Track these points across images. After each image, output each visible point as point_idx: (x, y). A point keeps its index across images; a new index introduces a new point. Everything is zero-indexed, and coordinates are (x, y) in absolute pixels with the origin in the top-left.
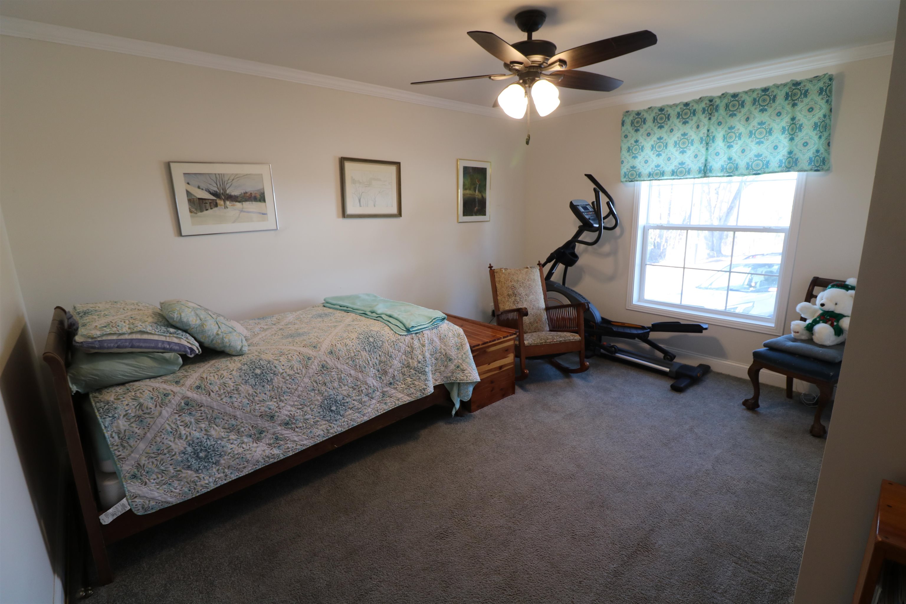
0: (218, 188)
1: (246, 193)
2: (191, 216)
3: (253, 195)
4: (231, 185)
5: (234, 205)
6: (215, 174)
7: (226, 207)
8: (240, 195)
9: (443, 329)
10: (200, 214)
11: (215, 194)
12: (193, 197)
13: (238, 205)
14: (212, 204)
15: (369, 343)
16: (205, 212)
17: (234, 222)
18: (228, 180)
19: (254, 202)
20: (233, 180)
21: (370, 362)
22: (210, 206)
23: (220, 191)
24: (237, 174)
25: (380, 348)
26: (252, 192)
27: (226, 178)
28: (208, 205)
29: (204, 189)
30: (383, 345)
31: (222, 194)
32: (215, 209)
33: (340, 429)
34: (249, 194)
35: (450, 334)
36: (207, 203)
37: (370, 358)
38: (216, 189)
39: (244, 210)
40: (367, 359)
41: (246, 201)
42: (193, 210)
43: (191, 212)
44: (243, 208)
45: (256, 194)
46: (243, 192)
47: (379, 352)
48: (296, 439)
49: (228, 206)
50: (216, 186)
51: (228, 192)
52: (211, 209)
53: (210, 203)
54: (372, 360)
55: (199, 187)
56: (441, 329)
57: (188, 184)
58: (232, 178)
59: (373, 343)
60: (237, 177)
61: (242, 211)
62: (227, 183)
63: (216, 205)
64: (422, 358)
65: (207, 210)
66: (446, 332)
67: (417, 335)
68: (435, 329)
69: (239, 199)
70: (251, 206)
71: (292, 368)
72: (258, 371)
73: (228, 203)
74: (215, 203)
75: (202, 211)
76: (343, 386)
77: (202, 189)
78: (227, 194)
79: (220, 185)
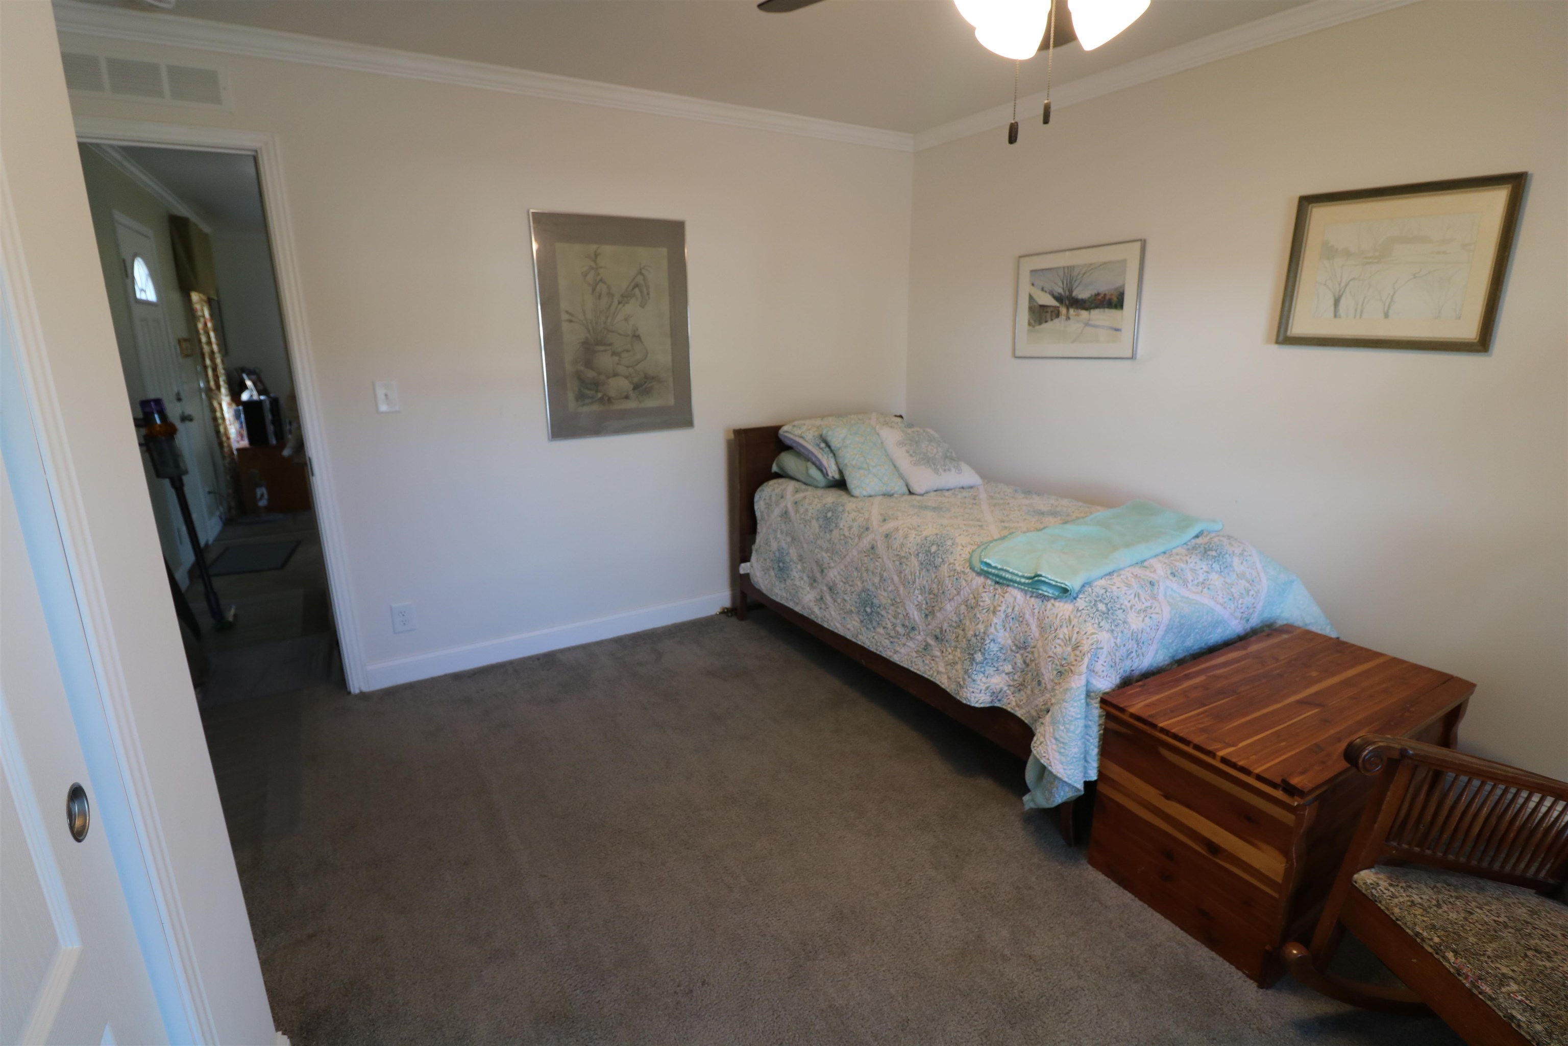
0: (1063, 289)
1: (1098, 294)
2: (1029, 331)
3: (1107, 298)
4: (1081, 282)
5: (1078, 315)
6: (1064, 268)
7: (1068, 318)
8: (1089, 298)
9: (1055, 611)
10: (1038, 327)
11: (1059, 299)
12: (1035, 304)
13: (1084, 314)
14: (1053, 313)
15: (928, 551)
16: (1044, 326)
17: (1074, 341)
18: (1078, 274)
19: (1107, 310)
20: (1084, 274)
21: (917, 580)
22: (1051, 316)
23: (1065, 293)
24: (1091, 264)
25: (936, 567)
26: (1107, 292)
27: (1075, 273)
28: (1048, 315)
29: (1048, 291)
30: (940, 566)
31: (1067, 297)
32: (1056, 321)
33: (869, 644)
34: (1102, 295)
35: (1064, 632)
36: (1047, 312)
37: (920, 574)
38: (1060, 291)
39: (1091, 322)
40: (916, 573)
41: (1097, 307)
42: (1032, 321)
43: (1030, 324)
44: (1089, 320)
45: (1112, 295)
46: (1094, 292)
47: (933, 574)
48: (833, 613)
49: (1071, 317)
50: (1061, 285)
51: (1074, 294)
52: (1052, 320)
53: (1052, 312)
54: (921, 579)
55: (1043, 289)
56: (1051, 609)
57: (1033, 285)
58: (1083, 271)
59: (931, 554)
60: (1091, 268)
61: (1087, 324)
62: (1075, 281)
63: (1058, 315)
64: (982, 631)
65: (1046, 322)
66: (1057, 622)
67: (997, 586)
68: (1039, 601)
69: (1087, 305)
70: (1101, 317)
71: (850, 528)
72: (829, 514)
73: (1072, 311)
74: (1057, 312)
75: (1040, 324)
76: (882, 589)
77: (1046, 292)
78: (1073, 298)
79: (1067, 284)
